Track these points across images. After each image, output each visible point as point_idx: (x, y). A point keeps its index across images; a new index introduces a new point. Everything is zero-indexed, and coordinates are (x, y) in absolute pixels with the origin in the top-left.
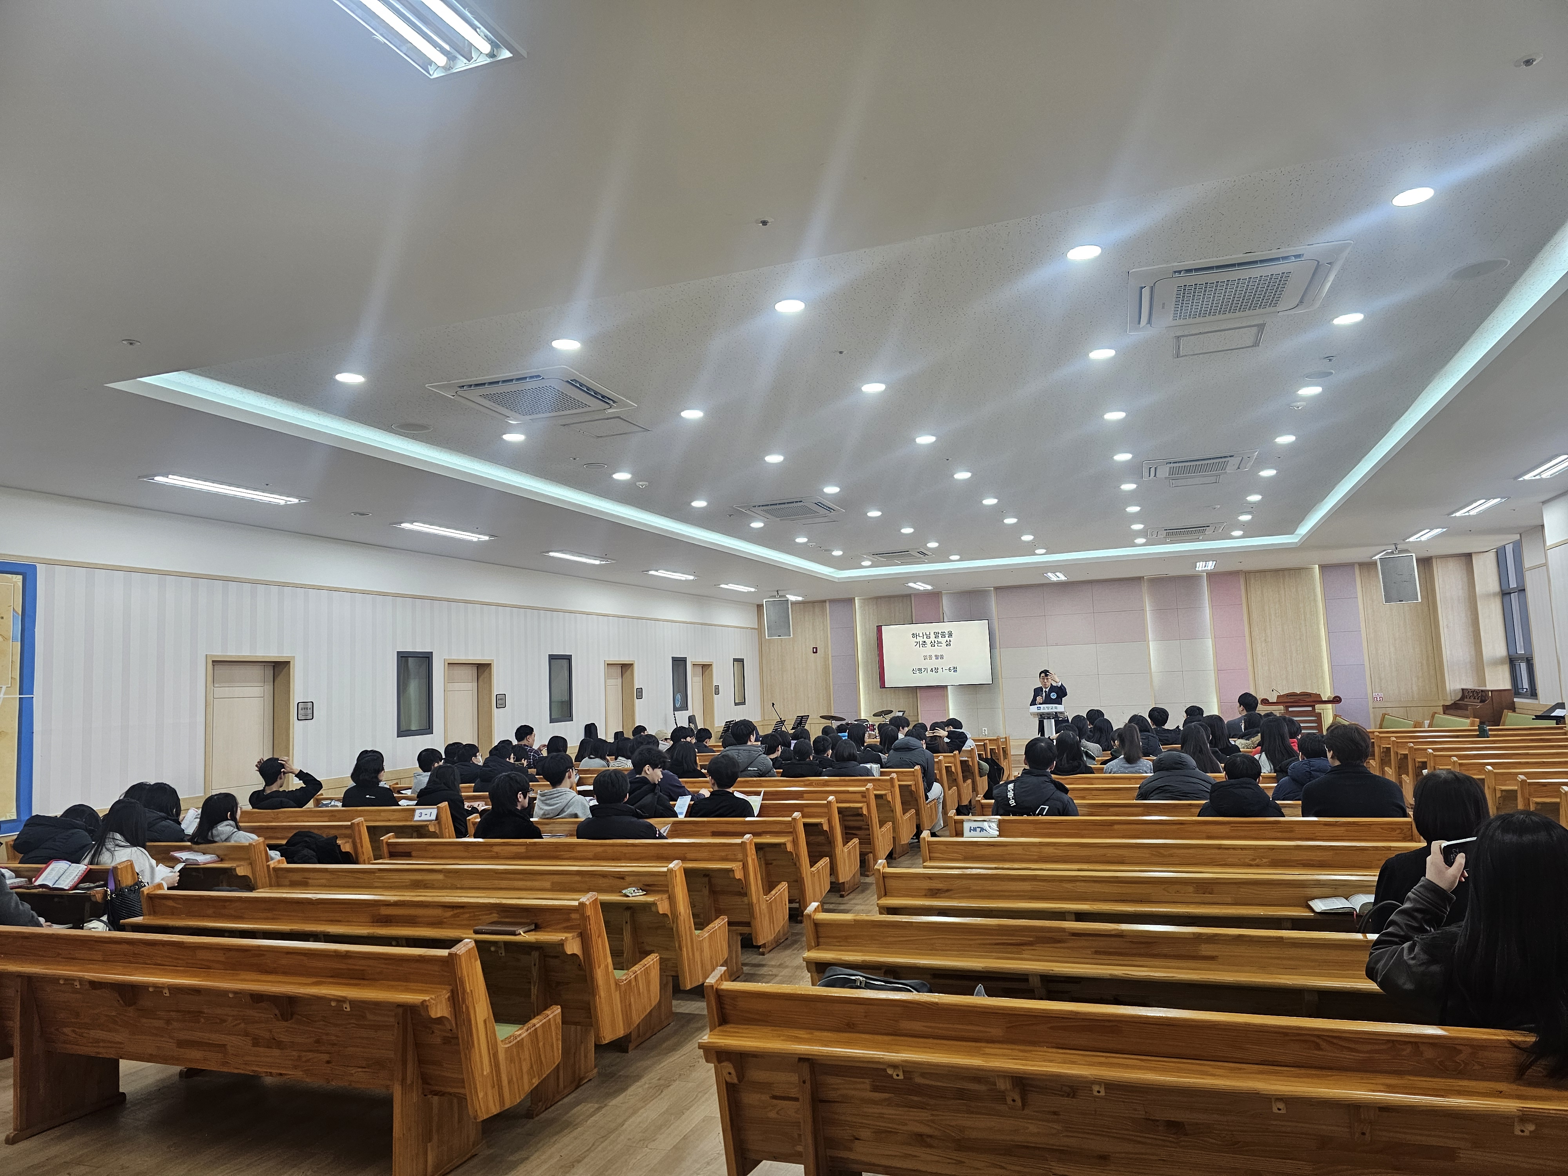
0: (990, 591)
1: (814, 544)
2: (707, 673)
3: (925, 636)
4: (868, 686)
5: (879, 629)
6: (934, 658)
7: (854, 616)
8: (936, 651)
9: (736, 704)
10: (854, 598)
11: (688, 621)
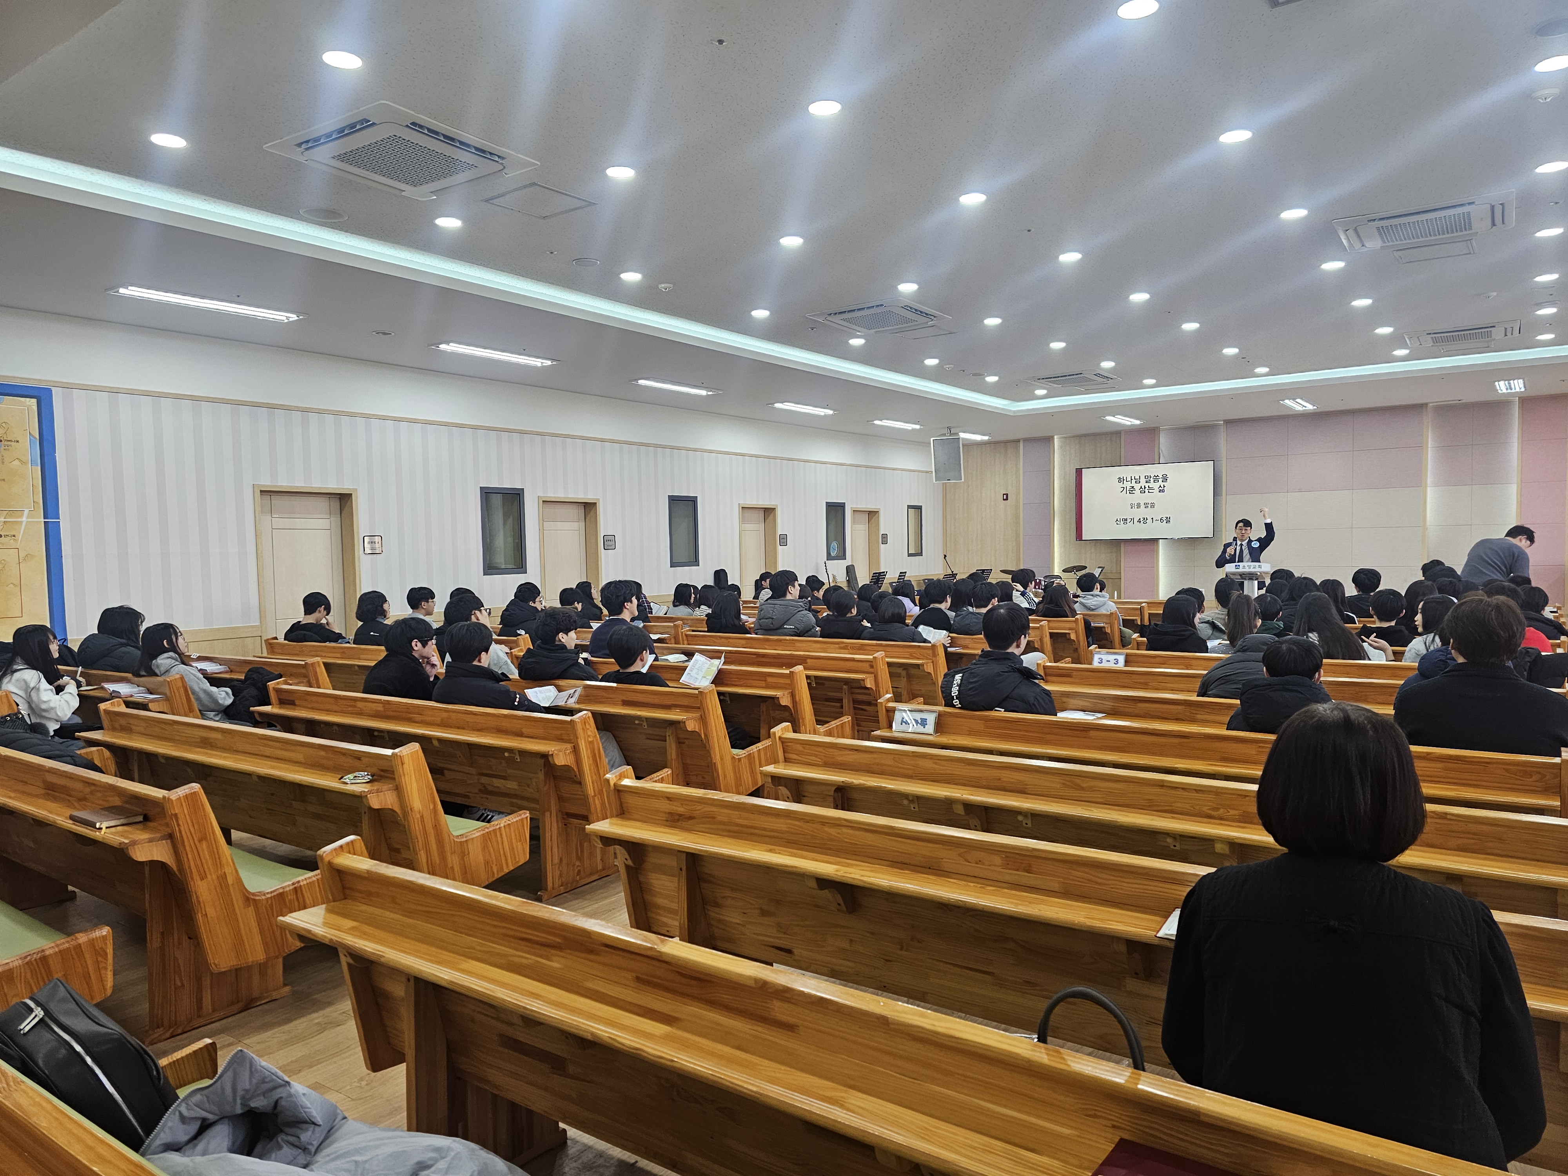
0: (1219, 425)
1: (952, 366)
2: (873, 520)
3: (1134, 481)
4: (1065, 537)
5: (1079, 472)
6: (1143, 506)
7: (1052, 457)
8: (1147, 498)
9: (910, 555)
10: (1053, 437)
11: (848, 462)
